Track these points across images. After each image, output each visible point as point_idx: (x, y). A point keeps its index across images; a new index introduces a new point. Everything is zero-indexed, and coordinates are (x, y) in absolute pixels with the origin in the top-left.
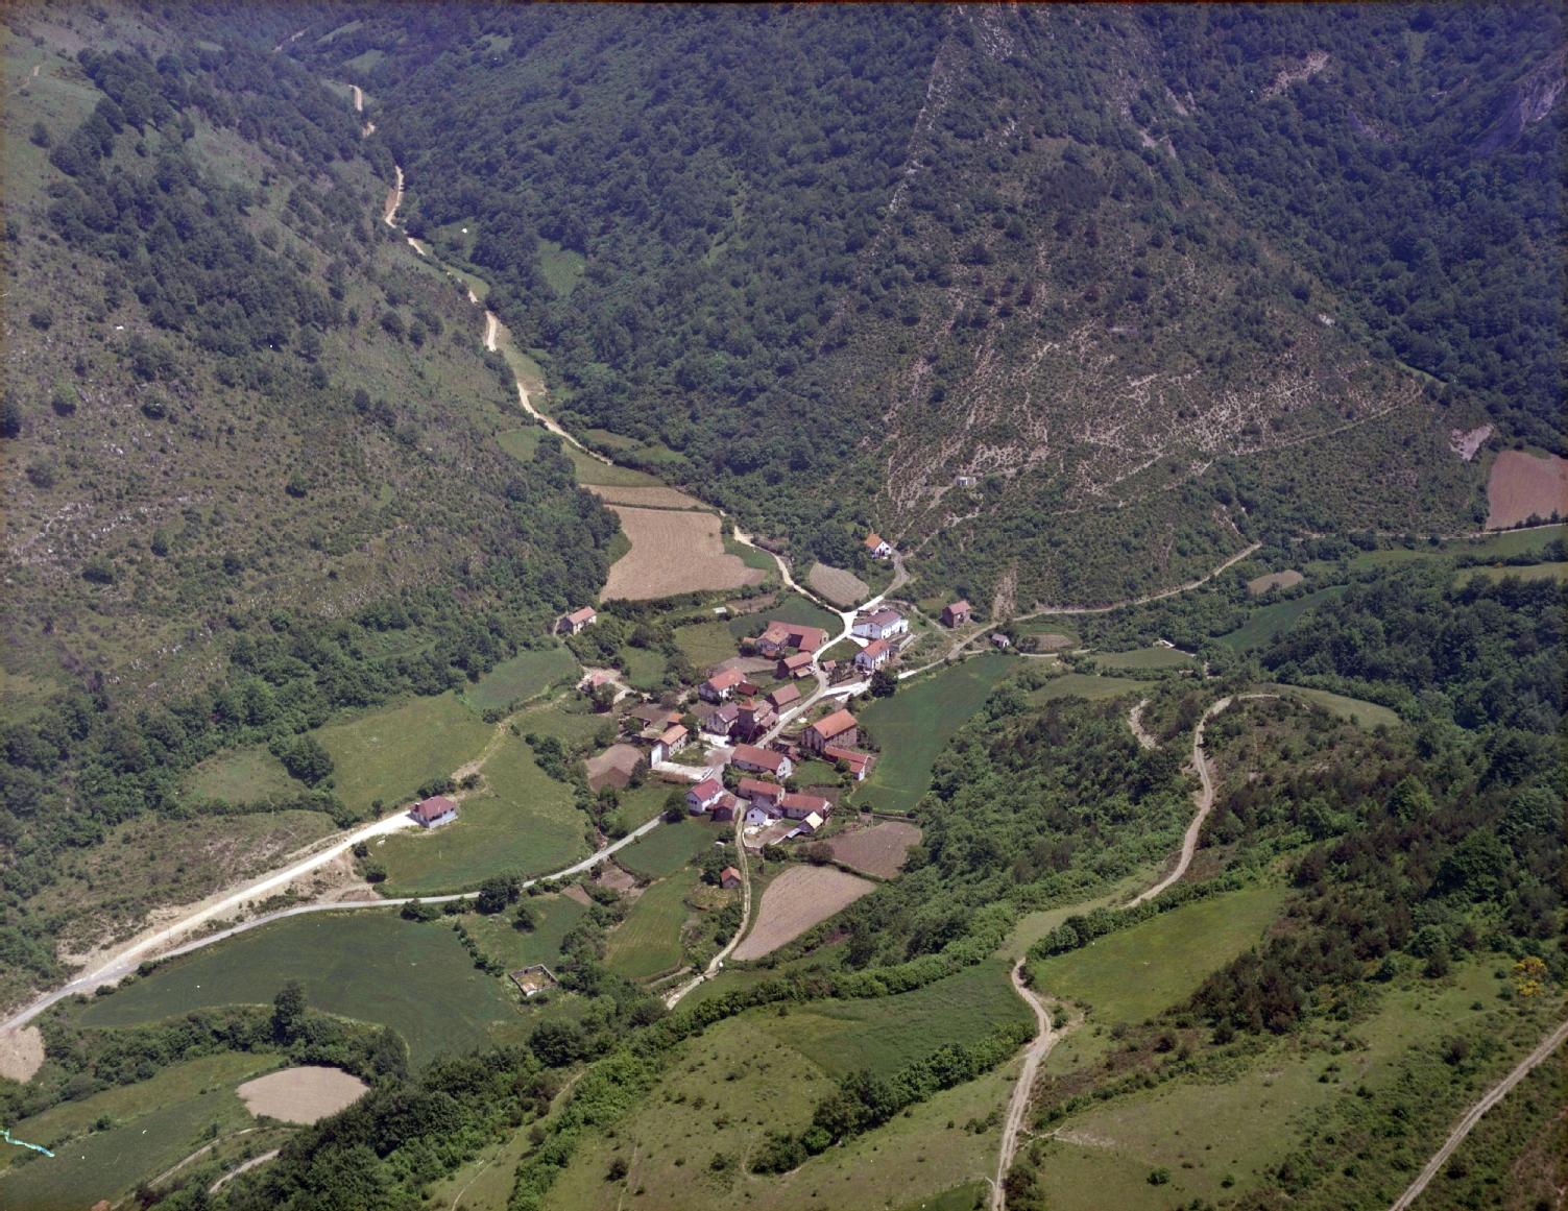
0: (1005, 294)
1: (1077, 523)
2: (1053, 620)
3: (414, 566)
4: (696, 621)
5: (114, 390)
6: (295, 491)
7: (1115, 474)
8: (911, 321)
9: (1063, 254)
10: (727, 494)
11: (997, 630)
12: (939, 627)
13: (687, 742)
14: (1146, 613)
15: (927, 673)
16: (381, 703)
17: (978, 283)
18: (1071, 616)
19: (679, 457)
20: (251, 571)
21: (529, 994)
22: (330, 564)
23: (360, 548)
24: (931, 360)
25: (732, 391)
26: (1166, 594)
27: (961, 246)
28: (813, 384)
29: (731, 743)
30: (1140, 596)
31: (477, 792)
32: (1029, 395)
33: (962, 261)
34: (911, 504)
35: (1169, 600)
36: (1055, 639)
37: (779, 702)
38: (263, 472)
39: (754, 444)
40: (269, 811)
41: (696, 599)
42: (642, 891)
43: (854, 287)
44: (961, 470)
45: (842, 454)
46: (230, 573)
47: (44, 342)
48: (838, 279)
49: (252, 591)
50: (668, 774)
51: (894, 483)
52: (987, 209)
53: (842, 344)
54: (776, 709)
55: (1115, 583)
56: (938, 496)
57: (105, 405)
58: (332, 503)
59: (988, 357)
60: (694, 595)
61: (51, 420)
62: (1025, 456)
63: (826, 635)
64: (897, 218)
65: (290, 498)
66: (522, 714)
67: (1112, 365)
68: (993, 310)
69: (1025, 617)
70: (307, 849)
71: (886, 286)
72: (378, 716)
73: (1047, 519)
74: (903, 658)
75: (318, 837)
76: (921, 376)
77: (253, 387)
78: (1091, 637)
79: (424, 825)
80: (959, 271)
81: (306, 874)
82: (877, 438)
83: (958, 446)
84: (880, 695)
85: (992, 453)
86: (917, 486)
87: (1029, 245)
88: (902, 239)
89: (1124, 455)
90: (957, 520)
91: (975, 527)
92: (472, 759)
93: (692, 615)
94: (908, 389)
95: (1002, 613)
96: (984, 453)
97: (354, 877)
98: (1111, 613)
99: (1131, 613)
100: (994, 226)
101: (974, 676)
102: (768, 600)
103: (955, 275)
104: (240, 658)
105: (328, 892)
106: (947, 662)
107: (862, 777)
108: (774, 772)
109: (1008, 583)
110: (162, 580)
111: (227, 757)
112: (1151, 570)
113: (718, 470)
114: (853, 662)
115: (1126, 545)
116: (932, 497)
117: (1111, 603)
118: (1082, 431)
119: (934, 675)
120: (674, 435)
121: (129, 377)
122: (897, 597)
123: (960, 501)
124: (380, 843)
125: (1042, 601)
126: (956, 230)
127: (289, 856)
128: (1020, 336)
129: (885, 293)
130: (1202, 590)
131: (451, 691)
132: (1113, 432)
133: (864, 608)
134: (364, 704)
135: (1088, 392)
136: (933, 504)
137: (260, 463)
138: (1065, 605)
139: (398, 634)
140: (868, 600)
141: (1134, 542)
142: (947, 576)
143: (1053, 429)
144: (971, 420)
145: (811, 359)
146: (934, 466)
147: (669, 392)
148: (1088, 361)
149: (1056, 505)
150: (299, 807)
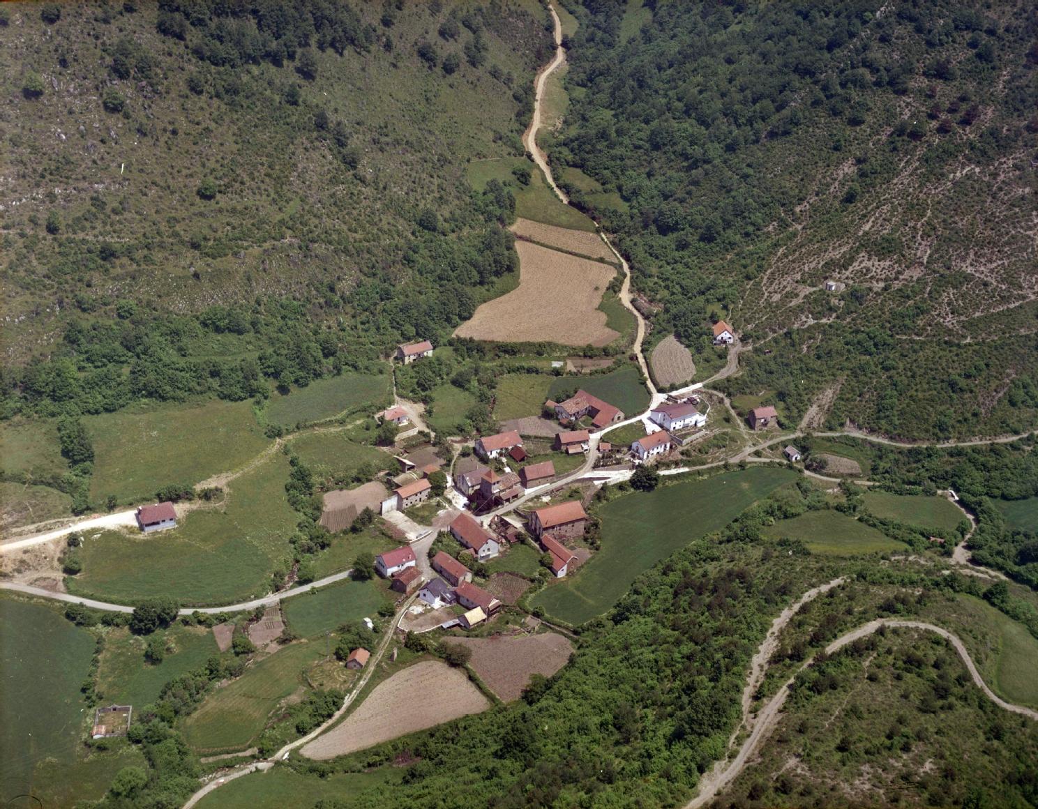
0: (952, 111)
1: (915, 351)
2: (853, 442)
3: (282, 277)
4: (529, 371)
5: (87, 82)
6: (205, 195)
7: (977, 307)
8: (855, 122)
9: (1023, 82)
10: (640, 252)
11: (795, 442)
12: (742, 425)
13: (430, 497)
14: (947, 458)
15: (699, 473)
16: (182, 400)
17: (931, 97)
18: (872, 444)
19: (623, 207)
20: (125, 260)
21: (96, 737)
22: (200, 265)
23: (235, 254)
24: (859, 161)
25: (685, 156)
26: (976, 442)
27: (930, 59)
28: (748, 165)
29: (467, 506)
30: (947, 439)
31: (213, 505)
32: (929, 213)
33: (924, 74)
34: (776, 297)
35: (974, 450)
36: (843, 464)
37: (529, 476)
38: (185, 172)
39: (681, 210)
40: (24, 483)
41: (540, 350)
42: (280, 647)
43: (816, 83)
44: (836, 275)
45: (747, 235)
46: (104, 259)
47: (45, 33)
48: (805, 72)
49: (114, 279)
50: (392, 527)
51: (772, 273)
52: (967, 28)
53: (786, 133)
54: (524, 483)
55: (926, 420)
56: (802, 295)
57: (71, 95)
58: (234, 211)
59: (910, 169)
60: (540, 345)
61: (16, 101)
62: (899, 273)
63: (622, 415)
64: (879, 25)
65: (198, 199)
66: (305, 434)
67: (1023, 198)
68: (934, 124)
69: (830, 434)
70: (32, 527)
71: (843, 85)
72: (172, 411)
73: (890, 341)
74: (682, 453)
75: (48, 518)
76: (845, 175)
77: (218, 96)
78: (881, 470)
79: (141, 528)
80: (919, 82)
81: (17, 551)
82: (784, 225)
83: (844, 249)
84: (637, 488)
85: (869, 264)
86: (788, 282)
87: (993, 68)
88: (875, 45)
89: (994, 290)
90: (811, 322)
91: (824, 333)
92: (227, 471)
93: (533, 363)
94: (828, 185)
95: (809, 425)
96: (864, 262)
97: (56, 563)
98: (910, 451)
99: (930, 456)
100: (969, 44)
101: (745, 486)
102: (606, 363)
103: (912, 84)
104: (72, 338)
105: (28, 573)
106: (726, 466)
107: (561, 574)
108: (476, 552)
109: (828, 395)
110: (41, 257)
111: (19, 424)
112: (969, 415)
113: (646, 226)
114: (630, 448)
115: (952, 385)
116: (797, 295)
117: (914, 440)
118: (963, 259)
119: (705, 477)
120: (629, 185)
121: (103, 74)
122: (715, 388)
123: (820, 304)
124: (97, 536)
125: (852, 421)
126: (930, 44)
127: (14, 530)
128: (947, 155)
129: (840, 90)
130: (1014, 446)
131: (252, 400)
132: (995, 265)
133: (674, 393)
134: (164, 399)
135: (987, 221)
136: (794, 303)
137: (187, 164)
138: (872, 431)
139: (232, 338)
140: (686, 385)
141: (962, 383)
142: (774, 376)
143: (937, 251)
144: (867, 227)
145: (756, 141)
146: (812, 266)
147: (639, 147)
148: (1000, 189)
149: (905, 329)
150: (49, 485)
